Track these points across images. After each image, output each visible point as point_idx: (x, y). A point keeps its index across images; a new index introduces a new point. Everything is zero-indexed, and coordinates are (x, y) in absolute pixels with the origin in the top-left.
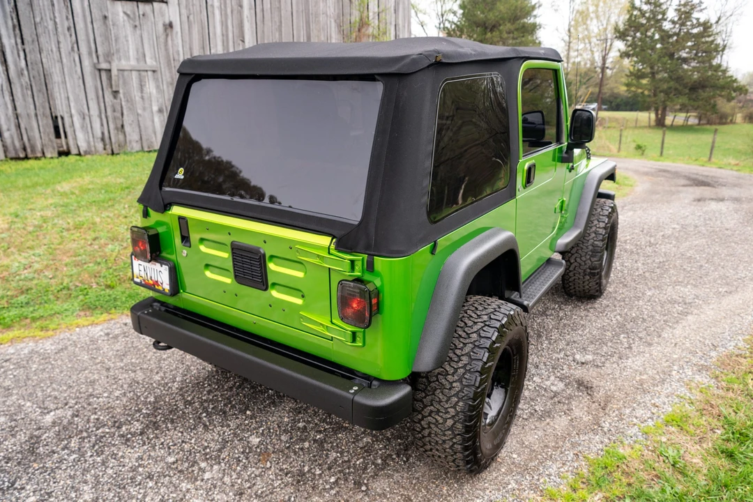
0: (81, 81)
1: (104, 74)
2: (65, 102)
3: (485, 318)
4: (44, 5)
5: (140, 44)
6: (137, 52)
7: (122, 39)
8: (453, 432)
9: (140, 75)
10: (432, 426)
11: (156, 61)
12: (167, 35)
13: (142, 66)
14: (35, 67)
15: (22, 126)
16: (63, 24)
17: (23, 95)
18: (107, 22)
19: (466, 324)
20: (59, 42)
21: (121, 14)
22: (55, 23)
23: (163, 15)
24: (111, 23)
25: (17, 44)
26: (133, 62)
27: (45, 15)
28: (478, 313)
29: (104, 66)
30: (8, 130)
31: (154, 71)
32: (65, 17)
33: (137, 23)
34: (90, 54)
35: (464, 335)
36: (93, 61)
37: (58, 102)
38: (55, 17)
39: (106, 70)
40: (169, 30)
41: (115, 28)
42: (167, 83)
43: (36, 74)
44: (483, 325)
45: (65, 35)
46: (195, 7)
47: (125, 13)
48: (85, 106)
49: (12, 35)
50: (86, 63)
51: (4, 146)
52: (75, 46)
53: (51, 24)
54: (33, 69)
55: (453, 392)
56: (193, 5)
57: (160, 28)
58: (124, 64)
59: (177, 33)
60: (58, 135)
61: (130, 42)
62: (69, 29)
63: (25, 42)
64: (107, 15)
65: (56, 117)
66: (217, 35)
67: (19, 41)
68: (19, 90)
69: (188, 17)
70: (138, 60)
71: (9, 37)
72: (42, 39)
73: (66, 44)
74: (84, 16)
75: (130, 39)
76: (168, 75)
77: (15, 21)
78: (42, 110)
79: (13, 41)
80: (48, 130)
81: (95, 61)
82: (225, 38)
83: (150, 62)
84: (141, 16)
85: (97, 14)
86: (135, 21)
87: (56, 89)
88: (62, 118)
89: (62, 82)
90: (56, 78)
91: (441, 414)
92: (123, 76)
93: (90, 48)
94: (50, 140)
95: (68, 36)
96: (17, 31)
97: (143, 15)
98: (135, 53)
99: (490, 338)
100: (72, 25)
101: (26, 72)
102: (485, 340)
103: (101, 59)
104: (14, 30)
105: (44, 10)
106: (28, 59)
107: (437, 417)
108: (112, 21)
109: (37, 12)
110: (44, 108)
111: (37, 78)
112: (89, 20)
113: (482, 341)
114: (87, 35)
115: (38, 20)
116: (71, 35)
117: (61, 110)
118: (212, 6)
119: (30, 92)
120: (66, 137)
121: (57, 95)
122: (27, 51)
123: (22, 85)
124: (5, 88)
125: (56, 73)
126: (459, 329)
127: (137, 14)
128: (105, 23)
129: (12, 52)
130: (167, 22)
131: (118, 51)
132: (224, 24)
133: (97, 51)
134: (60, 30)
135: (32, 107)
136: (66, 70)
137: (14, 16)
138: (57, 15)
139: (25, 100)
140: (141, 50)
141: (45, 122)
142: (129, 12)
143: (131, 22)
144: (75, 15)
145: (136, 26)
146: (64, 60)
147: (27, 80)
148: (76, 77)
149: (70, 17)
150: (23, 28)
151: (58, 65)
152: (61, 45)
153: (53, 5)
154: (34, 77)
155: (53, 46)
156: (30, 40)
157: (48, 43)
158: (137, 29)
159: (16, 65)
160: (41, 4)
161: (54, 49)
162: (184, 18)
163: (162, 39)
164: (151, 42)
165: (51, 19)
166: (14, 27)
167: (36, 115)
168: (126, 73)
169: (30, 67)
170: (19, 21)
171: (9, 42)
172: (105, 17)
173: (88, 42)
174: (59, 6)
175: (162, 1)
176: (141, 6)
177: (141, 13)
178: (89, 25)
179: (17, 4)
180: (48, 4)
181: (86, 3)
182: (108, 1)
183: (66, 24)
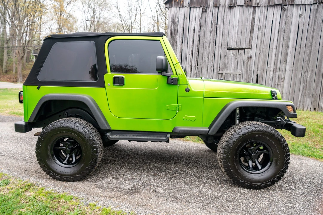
1: (220, 75)
5: (236, 65)
6: (235, 67)
7: (230, 63)
9: (234, 75)
11: (241, 71)
12: (248, 61)
13: (235, 72)
16: (211, 58)
18: (226, 57)
21: (231, 54)
22: (208, 59)
23: (248, 53)
26: (232, 71)
29: (221, 72)
31: (240, 74)
32: (212, 57)
33: (237, 57)
34: (217, 68)
38: (209, 57)
39: (221, 74)
40: (249, 59)
41: (228, 59)
42: (244, 79)
45: (210, 63)
46: (263, 50)
47: (233, 54)
50: (215, 71)
52: (213, 66)
54: (198, 73)
56: (263, 49)
57: (246, 58)
58: (228, 72)
59: (253, 60)
61: (233, 64)
64: (226, 55)
66: (272, 60)
67: (197, 65)
69: (259, 54)
70: (234, 70)
71: (194, 64)
72: (203, 64)
73: (210, 66)
74: (218, 56)
75: (233, 63)
76: (245, 76)
77: (197, 59)
79: (195, 65)
81: (218, 70)
82: (276, 61)
83: (239, 71)
84: (239, 54)
85: (223, 55)
86: (236, 57)
92: (227, 76)
93: (218, 66)
96: (197, 62)
97: (240, 54)
98: (234, 68)
100: (214, 59)
101: (196, 74)
103: (221, 70)
104: (196, 62)
105: (206, 55)
106: (198, 70)
108: (228, 57)
109: (204, 56)
112: (219, 57)
114: (218, 62)
115: (203, 58)
116: (212, 62)
118: (272, 48)
122: (198, 68)
127: (238, 54)
128: (225, 58)
129: (194, 68)
130: (250, 56)
131: (227, 67)
132: (277, 55)
133: (220, 68)
134: (209, 61)
136: (208, 73)
137: (197, 57)
138: (209, 56)
140: (236, 67)
142: (234, 54)
143: (235, 57)
144: (215, 56)
145: (236, 58)
146: (208, 70)
148: (211, 76)
149: (214, 57)
150: (199, 61)
151: (206, 72)
152: (209, 66)
153: (209, 53)
156: (200, 64)
157: (205, 65)
158: (236, 59)
159: (194, 72)
161: (206, 67)
162: (258, 54)
163: (246, 63)
164: (241, 63)
166: (196, 60)
168: (228, 75)
169: (197, 73)
170: (198, 59)
171: (193, 65)
172: (225, 56)
173: (218, 64)
174: (211, 54)
175: (249, 48)
176: (240, 51)
177: (239, 53)
178: (219, 59)
179: (199, 54)
180: (207, 53)
181: (220, 52)
182: (228, 50)
183: (212, 59)
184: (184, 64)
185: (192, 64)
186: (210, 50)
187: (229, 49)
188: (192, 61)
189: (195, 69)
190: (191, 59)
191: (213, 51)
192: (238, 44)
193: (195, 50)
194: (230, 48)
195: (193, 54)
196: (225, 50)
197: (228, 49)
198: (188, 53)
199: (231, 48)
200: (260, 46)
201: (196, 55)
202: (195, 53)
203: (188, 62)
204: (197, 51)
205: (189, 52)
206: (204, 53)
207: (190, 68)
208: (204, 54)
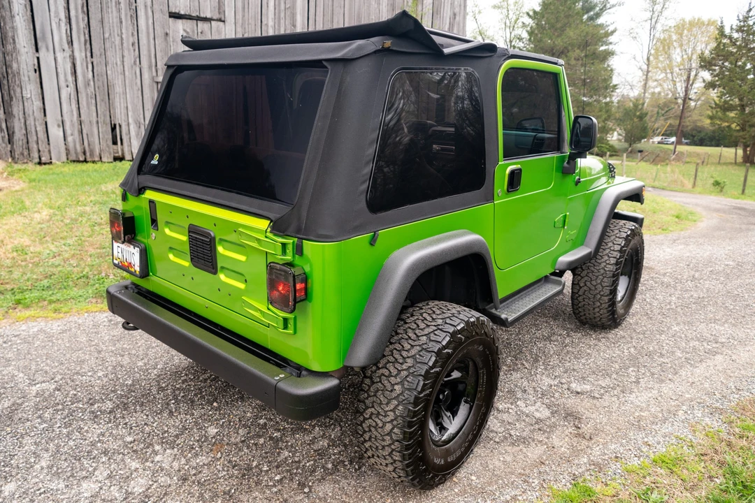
0: (140, 92)
2: (124, 111)
3: (440, 322)
4: (113, 22)
8: (391, 438)
10: (373, 429)
14: (101, 79)
15: (84, 132)
16: (129, 39)
17: (88, 104)
18: (168, 38)
19: (418, 326)
20: (123, 57)
21: (182, 32)
22: (122, 39)
23: (220, 33)
24: (171, 40)
25: (86, 57)
27: (114, 31)
28: (434, 316)
30: (72, 135)
32: (130, 34)
34: (150, 67)
35: (413, 336)
36: (152, 74)
37: (118, 111)
38: (122, 33)
41: (175, 44)
43: (101, 84)
44: (435, 328)
45: (129, 50)
46: (250, 26)
47: (185, 31)
48: (142, 116)
49: (83, 48)
50: (146, 76)
51: (66, 149)
52: (138, 60)
53: (118, 39)
54: (98, 80)
55: (394, 395)
56: (248, 24)
60: (115, 143)
62: (133, 44)
63: (94, 55)
64: (168, 32)
65: (115, 125)
67: (89, 54)
68: (85, 99)
71: (81, 51)
72: (108, 53)
73: (129, 60)
74: (148, 33)
77: (87, 36)
78: (102, 118)
79: (83, 54)
80: (106, 137)
81: (154, 74)
84: (199, 34)
85: (159, 31)
87: (117, 100)
88: (120, 126)
89: (123, 93)
90: (118, 89)
91: (381, 417)
93: (151, 62)
94: (108, 146)
95: (132, 51)
96: (88, 45)
97: (201, 33)
99: (440, 342)
100: (136, 41)
101: (92, 83)
102: (434, 344)
103: (160, 72)
104: (85, 44)
105: (113, 27)
106: (95, 71)
107: (377, 420)
108: (173, 38)
109: (106, 29)
110: (105, 116)
111: (101, 89)
112: (152, 36)
113: (431, 344)
114: (149, 51)
115: (107, 35)
116: (134, 50)
117: (119, 118)
118: (267, 25)
119: (94, 101)
120: (122, 144)
121: (117, 104)
122: (95, 64)
123: (87, 94)
124: (72, 97)
125: (118, 84)
126: (409, 330)
127: (196, 31)
128: (166, 39)
129: (82, 64)
133: (156, 66)
134: (125, 45)
135: (95, 114)
136: (127, 82)
137: (87, 32)
138: (124, 31)
139: (88, 108)
141: (104, 128)
142: (188, 30)
144: (139, 32)
146: (127, 73)
147: (93, 90)
148: (135, 88)
149: (136, 33)
150: (93, 42)
151: (121, 77)
152: (125, 59)
153: (121, 22)
154: (98, 87)
155: (118, 60)
156: (98, 54)
157: (114, 57)
159: (84, 76)
160: (111, 22)
161: (119, 63)
165: (118, 35)
166: (86, 41)
167: (97, 122)
169: (96, 78)
170: (90, 36)
171: (80, 55)
172: (167, 34)
173: (150, 56)
174: (126, 24)
175: (220, 20)
176: (200, 23)
177: (200, 31)
178: (152, 41)
179: (91, 21)
180: (116, 20)
181: (151, 21)
182: (171, 19)
183: (131, 40)
184: (47, 49)
185: (73, 52)
186: (123, 12)
187: (175, 16)
188: (71, 43)
189: (87, 68)
190: (67, 37)
191: (131, 16)
192: (194, 6)
193: (77, 11)
194: (175, 13)
195: (70, 19)
196: (161, 17)
197: (170, 17)
198: (52, 14)
199: (178, 14)
200: (243, 16)
201: (83, 24)
202: (77, 17)
203: (61, 45)
204: (83, 12)
205: (57, 13)
206: (106, 20)
207: (69, 66)
208: (106, 24)
